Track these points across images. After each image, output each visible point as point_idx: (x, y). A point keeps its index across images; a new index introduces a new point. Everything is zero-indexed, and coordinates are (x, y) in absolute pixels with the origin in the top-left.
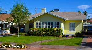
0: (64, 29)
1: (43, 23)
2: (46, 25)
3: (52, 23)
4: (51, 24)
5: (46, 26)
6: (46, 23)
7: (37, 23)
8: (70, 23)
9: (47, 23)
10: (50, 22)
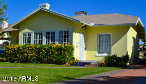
0: (85, 49)
1: (36, 34)
2: (42, 37)
3: (53, 33)
4: (51, 36)
5: (42, 41)
6: (41, 34)
7: (25, 34)
8: (100, 35)
9: (44, 33)
10: (50, 30)
